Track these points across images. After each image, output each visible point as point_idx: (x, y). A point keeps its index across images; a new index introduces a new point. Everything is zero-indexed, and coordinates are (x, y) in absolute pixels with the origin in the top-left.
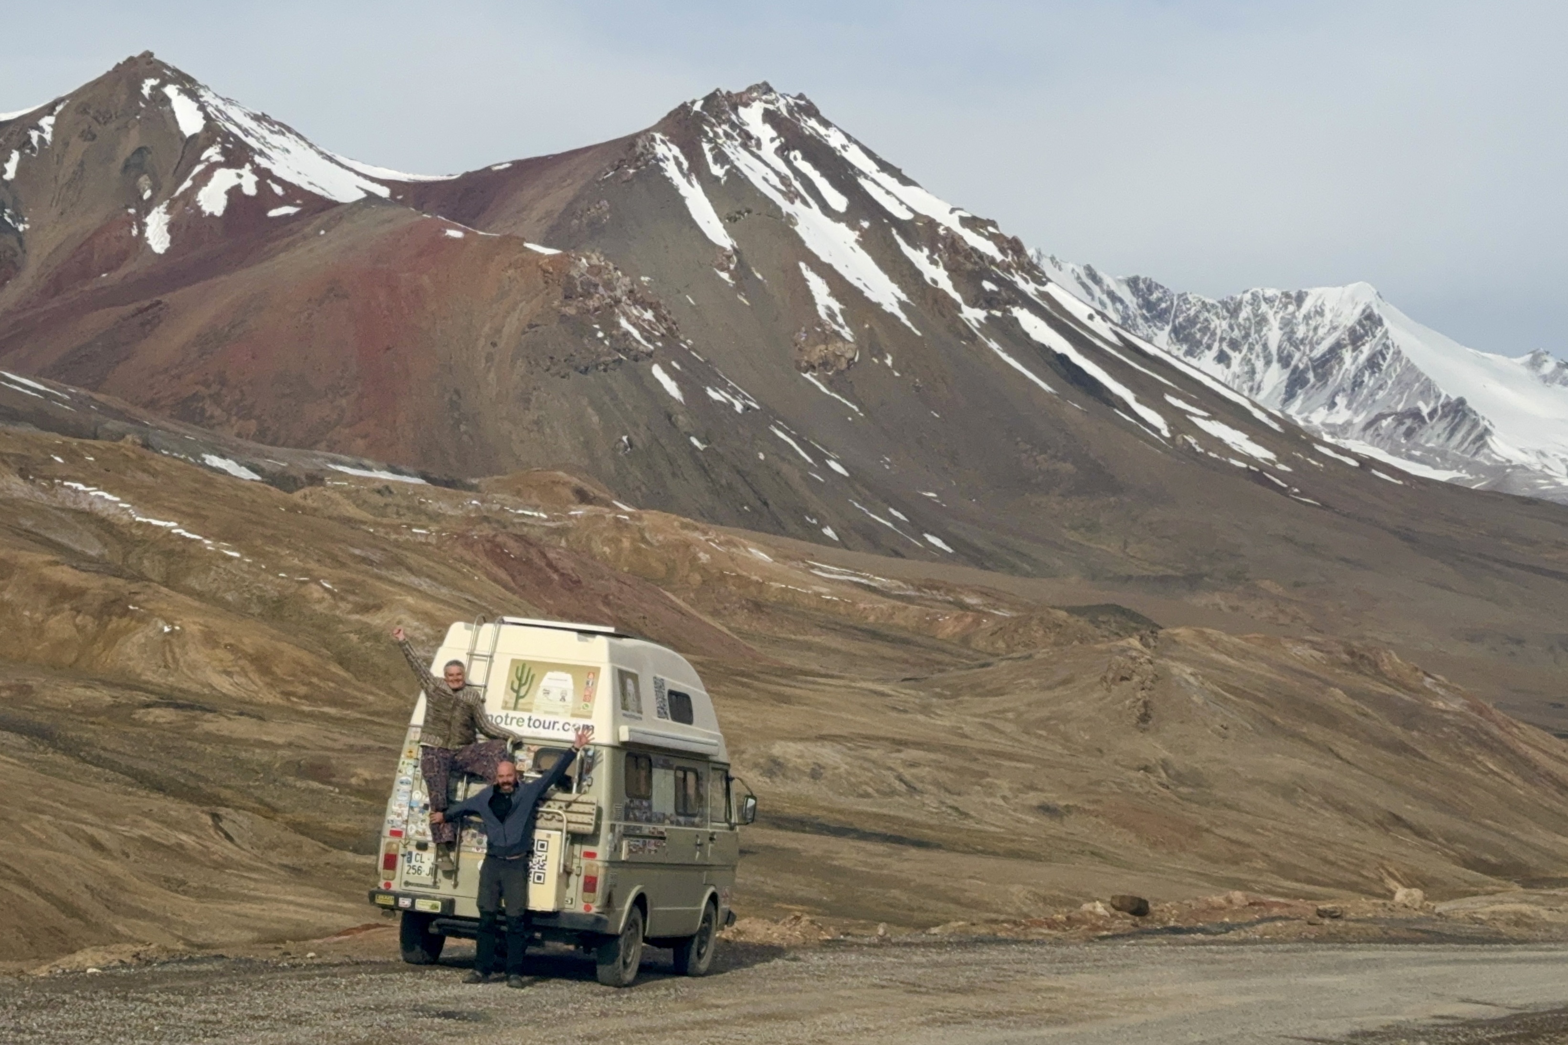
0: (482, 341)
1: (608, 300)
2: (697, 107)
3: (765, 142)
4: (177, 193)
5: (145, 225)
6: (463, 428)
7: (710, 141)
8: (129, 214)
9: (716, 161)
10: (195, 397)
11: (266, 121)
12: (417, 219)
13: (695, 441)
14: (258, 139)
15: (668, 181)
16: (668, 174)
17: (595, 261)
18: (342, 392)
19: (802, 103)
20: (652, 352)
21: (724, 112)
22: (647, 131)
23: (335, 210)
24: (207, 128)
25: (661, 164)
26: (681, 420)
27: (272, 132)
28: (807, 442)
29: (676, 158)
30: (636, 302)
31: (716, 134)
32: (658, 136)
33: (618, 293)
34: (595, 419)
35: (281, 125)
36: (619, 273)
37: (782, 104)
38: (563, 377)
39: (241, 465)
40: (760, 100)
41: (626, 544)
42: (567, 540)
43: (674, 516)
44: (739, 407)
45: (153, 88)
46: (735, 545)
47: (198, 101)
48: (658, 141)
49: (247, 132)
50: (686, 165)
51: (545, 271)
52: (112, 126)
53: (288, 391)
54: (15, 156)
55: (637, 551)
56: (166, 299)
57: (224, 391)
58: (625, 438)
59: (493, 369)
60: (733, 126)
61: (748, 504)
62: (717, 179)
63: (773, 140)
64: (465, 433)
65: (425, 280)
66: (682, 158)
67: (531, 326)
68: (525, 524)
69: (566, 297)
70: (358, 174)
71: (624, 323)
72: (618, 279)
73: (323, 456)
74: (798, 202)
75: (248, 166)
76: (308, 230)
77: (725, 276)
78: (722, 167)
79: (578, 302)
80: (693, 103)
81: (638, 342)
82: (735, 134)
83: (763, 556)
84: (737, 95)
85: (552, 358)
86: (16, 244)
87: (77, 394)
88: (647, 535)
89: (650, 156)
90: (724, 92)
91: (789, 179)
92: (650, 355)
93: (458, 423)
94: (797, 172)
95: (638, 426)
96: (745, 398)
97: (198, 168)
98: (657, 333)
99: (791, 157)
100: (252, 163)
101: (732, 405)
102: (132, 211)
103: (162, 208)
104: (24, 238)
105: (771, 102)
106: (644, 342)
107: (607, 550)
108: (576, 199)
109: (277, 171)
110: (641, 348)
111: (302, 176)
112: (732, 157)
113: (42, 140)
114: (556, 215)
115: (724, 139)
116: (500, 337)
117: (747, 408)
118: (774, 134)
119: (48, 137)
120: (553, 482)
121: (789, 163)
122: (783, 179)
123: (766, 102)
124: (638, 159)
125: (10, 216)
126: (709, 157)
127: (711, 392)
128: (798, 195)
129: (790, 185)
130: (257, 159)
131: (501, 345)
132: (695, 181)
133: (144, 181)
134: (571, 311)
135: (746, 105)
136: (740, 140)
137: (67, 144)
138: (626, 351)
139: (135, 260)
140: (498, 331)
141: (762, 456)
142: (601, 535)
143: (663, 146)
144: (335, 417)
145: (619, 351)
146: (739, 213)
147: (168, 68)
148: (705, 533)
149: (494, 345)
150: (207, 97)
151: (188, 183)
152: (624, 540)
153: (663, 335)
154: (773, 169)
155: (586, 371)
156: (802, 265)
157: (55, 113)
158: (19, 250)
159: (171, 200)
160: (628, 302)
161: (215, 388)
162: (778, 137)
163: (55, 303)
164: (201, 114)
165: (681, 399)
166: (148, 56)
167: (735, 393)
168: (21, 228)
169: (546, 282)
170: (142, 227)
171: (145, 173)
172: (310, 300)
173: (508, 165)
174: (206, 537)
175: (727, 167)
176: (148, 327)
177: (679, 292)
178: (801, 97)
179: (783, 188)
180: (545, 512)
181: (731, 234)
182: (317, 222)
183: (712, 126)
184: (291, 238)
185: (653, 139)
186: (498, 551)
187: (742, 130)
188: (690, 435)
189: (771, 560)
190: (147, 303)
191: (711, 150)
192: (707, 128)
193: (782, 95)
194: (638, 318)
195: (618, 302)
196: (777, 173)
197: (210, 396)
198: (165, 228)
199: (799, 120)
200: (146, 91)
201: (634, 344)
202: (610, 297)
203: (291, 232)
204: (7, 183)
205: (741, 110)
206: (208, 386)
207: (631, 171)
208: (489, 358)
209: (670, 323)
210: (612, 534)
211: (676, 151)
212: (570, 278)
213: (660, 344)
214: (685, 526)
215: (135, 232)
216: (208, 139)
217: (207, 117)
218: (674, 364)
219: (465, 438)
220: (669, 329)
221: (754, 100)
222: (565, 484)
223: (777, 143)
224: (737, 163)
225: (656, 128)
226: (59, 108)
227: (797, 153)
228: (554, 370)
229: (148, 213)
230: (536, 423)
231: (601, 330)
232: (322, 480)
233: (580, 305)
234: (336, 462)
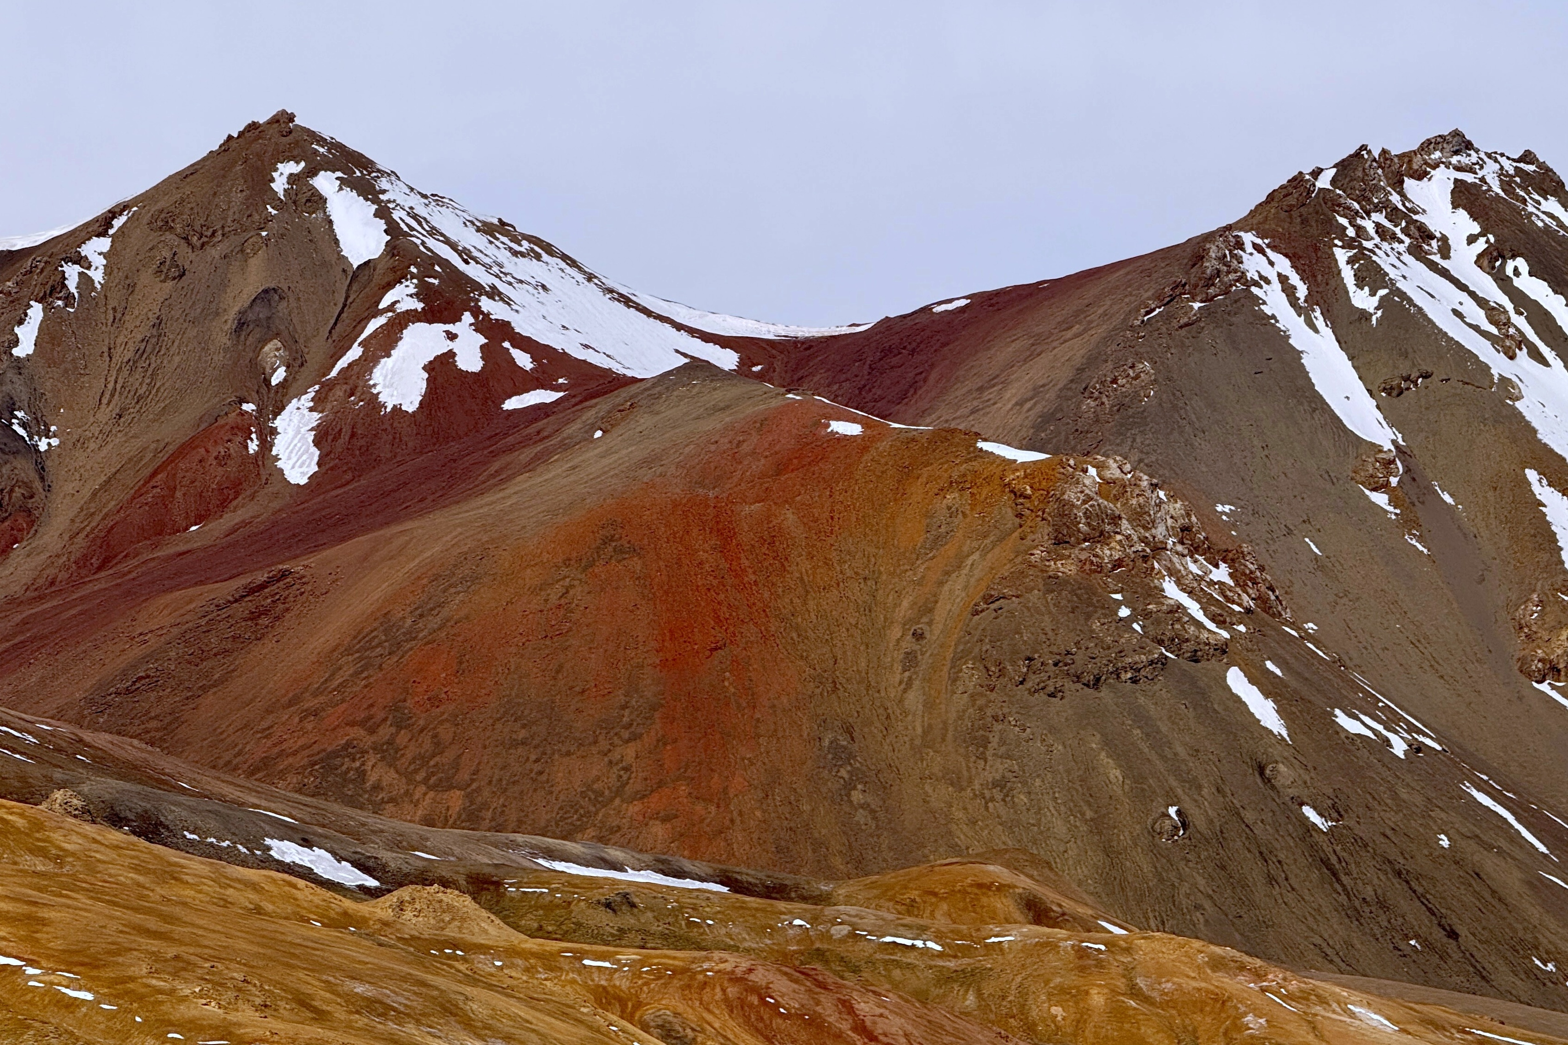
0: (896, 632)
1: (1139, 547)
2: (1324, 182)
3: (1458, 242)
4: (334, 373)
5: (274, 432)
6: (857, 796)
7: (1348, 244)
8: (243, 413)
9: (1360, 282)
10: (349, 749)
11: (506, 234)
12: (774, 403)
13: (1309, 812)
14: (488, 267)
15: (1268, 321)
16: (1267, 310)
17: (1113, 472)
18: (626, 735)
19: (1531, 168)
20: (1226, 643)
21: (1376, 189)
22: (1229, 228)
23: (624, 393)
24: (391, 249)
25: (1254, 290)
26: (1285, 774)
27: (515, 253)
28: (1539, 813)
29: (1283, 279)
30: (1195, 550)
31: (1360, 230)
32: (1248, 238)
33: (1160, 531)
34: (1115, 774)
35: (531, 239)
36: (1162, 494)
37: (1490, 172)
38: (1052, 695)
39: (340, 859)
40: (1448, 165)
41: (1097, 999)
42: (979, 994)
43: (1197, 944)
44: (1399, 747)
45: (292, 179)
46: (1323, 1001)
47: (376, 201)
48: (1249, 248)
49: (466, 256)
50: (1302, 291)
51: (1018, 495)
52: (215, 252)
53: (522, 734)
54: (36, 312)
55: (1118, 1013)
56: (297, 567)
57: (403, 738)
58: (1172, 811)
59: (917, 683)
60: (1394, 214)
61: (1417, 937)
62: (1365, 315)
63: (1472, 239)
64: (865, 806)
65: (789, 518)
66: (1295, 279)
67: (989, 599)
68: (897, 964)
69: (1058, 542)
70: (679, 327)
71: (1171, 589)
72: (1160, 504)
73: (526, 845)
74: (1522, 354)
75: (467, 318)
76: (574, 428)
77: (1380, 499)
78: (1373, 294)
79: (1083, 551)
80: (1317, 173)
81: (1199, 625)
82: (1397, 230)
83: (1376, 1019)
84: (1401, 157)
85: (1030, 659)
86: (33, 475)
87: (52, 734)
88: (1141, 982)
89: (1232, 276)
90: (1376, 154)
91: (1506, 312)
92: (1223, 649)
93: (849, 787)
94: (1520, 299)
95: (1200, 787)
96: (1411, 729)
97: (373, 325)
98: (1236, 608)
99: (1509, 271)
100: (476, 311)
101: (1387, 742)
102: (249, 407)
103: (306, 401)
104: (48, 463)
105: (1470, 170)
106: (1211, 626)
107: (1057, 1010)
108: (1093, 360)
109: (522, 327)
110: (1205, 635)
111: (571, 333)
112: (1392, 273)
113: (85, 281)
114: (1051, 395)
115: (1377, 240)
116: (930, 623)
117: (1416, 748)
118: (1476, 228)
119: (97, 276)
120: (980, 886)
121: (1504, 283)
122: (1493, 313)
123: (1458, 169)
124: (1209, 282)
125: (23, 425)
126: (1348, 275)
127: (1342, 719)
128: (1522, 341)
129: (1508, 323)
130: (485, 304)
131: (934, 634)
132: (1320, 323)
133: (272, 350)
134: (1066, 568)
135: (1420, 176)
136: (1407, 241)
137: (131, 288)
138: (1176, 642)
139: (253, 497)
140: (927, 609)
141: (1445, 842)
142: (1047, 982)
143: (1258, 256)
144: (613, 780)
145: (1161, 642)
146: (1407, 379)
147: (321, 141)
148: (1259, 976)
149: (919, 636)
150: (393, 192)
151: (355, 352)
152: (1094, 991)
153: (1248, 611)
154: (1473, 295)
155: (1096, 683)
156: (1532, 475)
157: (111, 232)
158: (38, 485)
159: (323, 385)
160: (1179, 548)
161: (385, 732)
162: (1482, 234)
163: (102, 581)
164: (382, 224)
165: (1284, 733)
166: (284, 119)
167: (1392, 721)
168: (43, 446)
169: (1020, 515)
170: (268, 436)
171: (277, 335)
172: (567, 562)
173: (963, 303)
174: (31, 963)
175: (1382, 292)
176: (264, 621)
177: (1290, 532)
178: (1527, 157)
179: (1494, 330)
180: (937, 940)
181: (1392, 421)
182: (590, 415)
183: (1352, 216)
184: (539, 448)
185: (1240, 245)
186: (755, 1000)
187: (1411, 222)
188: (1302, 804)
189: (1390, 1027)
190: (262, 577)
191: (1351, 261)
192: (1343, 221)
193: (1489, 156)
194: (1199, 579)
195: (1159, 548)
196: (1481, 302)
197: (375, 748)
198: (311, 436)
199: (1524, 201)
200: (279, 185)
201: (1192, 629)
202: (1143, 540)
203: (540, 437)
204: (19, 364)
205: (1410, 184)
206: (372, 731)
207: (1197, 305)
208: (910, 660)
209: (1263, 588)
210: (1072, 980)
211: (1283, 264)
212: (1065, 507)
213: (1242, 628)
214: (1217, 964)
215: (253, 446)
216: (393, 269)
217: (392, 229)
218: (1269, 665)
219: (861, 816)
220: (1260, 599)
221: (1435, 166)
222: (1002, 888)
223: (1481, 245)
224: (1401, 285)
225: (1244, 224)
226: (118, 223)
227: (1521, 263)
228: (1033, 681)
229: (279, 410)
230: (1000, 784)
231: (1126, 603)
232: (498, 884)
233: (1083, 556)
234: (551, 855)
